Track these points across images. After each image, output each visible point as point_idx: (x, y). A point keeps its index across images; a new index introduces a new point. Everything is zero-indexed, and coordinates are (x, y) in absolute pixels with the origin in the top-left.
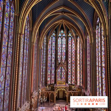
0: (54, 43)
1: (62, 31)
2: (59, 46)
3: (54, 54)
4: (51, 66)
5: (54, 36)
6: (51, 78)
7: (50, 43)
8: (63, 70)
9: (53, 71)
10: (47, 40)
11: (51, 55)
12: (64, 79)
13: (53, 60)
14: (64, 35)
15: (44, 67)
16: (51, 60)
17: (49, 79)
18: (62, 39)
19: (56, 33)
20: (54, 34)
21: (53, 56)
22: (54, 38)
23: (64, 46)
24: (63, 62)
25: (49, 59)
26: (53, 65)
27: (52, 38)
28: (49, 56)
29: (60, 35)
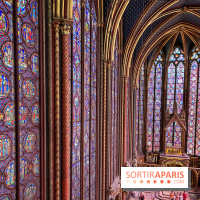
0: (159, 76)
1: (177, 51)
2: (171, 81)
3: (158, 97)
4: (154, 121)
5: (159, 62)
6: (153, 142)
7: (151, 76)
8: (178, 129)
9: (157, 130)
10: (145, 71)
11: (154, 99)
12: (178, 145)
13: (158, 108)
14: (181, 58)
15: (141, 122)
16: (154, 109)
17: (149, 143)
18: (176, 66)
19: (165, 55)
20: (160, 58)
21: (158, 101)
22: (159, 66)
23: (180, 81)
24: (179, 112)
25: (150, 107)
26: (158, 119)
27: (156, 66)
28: (150, 101)
29: (172, 58)
